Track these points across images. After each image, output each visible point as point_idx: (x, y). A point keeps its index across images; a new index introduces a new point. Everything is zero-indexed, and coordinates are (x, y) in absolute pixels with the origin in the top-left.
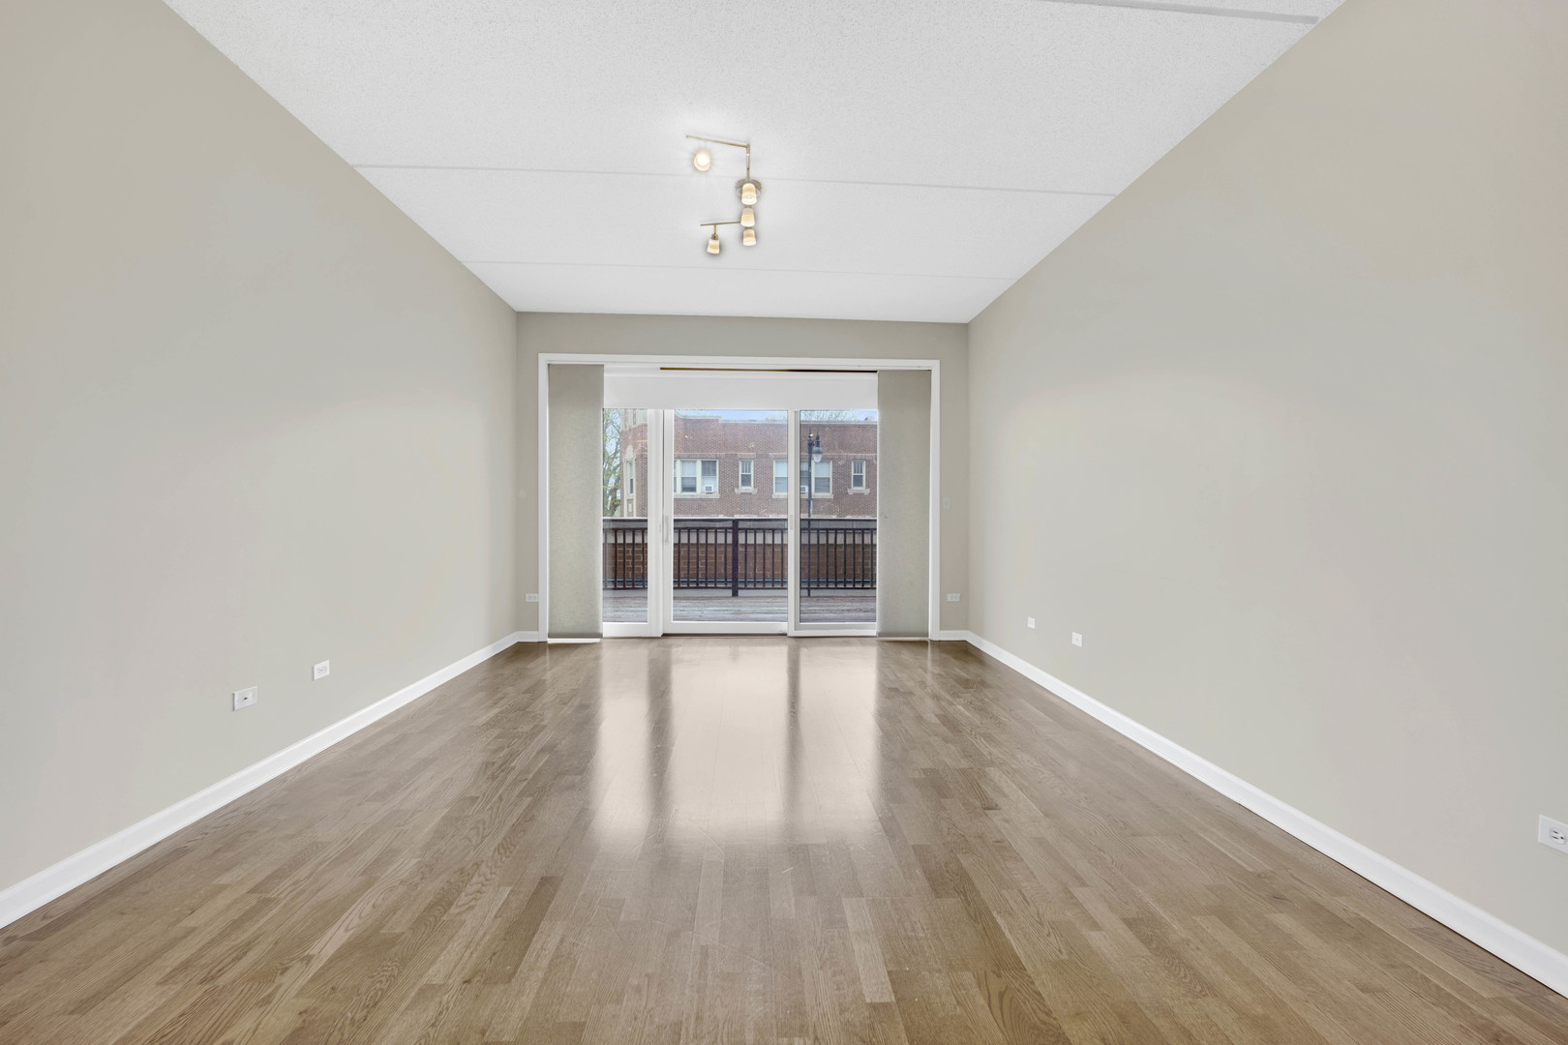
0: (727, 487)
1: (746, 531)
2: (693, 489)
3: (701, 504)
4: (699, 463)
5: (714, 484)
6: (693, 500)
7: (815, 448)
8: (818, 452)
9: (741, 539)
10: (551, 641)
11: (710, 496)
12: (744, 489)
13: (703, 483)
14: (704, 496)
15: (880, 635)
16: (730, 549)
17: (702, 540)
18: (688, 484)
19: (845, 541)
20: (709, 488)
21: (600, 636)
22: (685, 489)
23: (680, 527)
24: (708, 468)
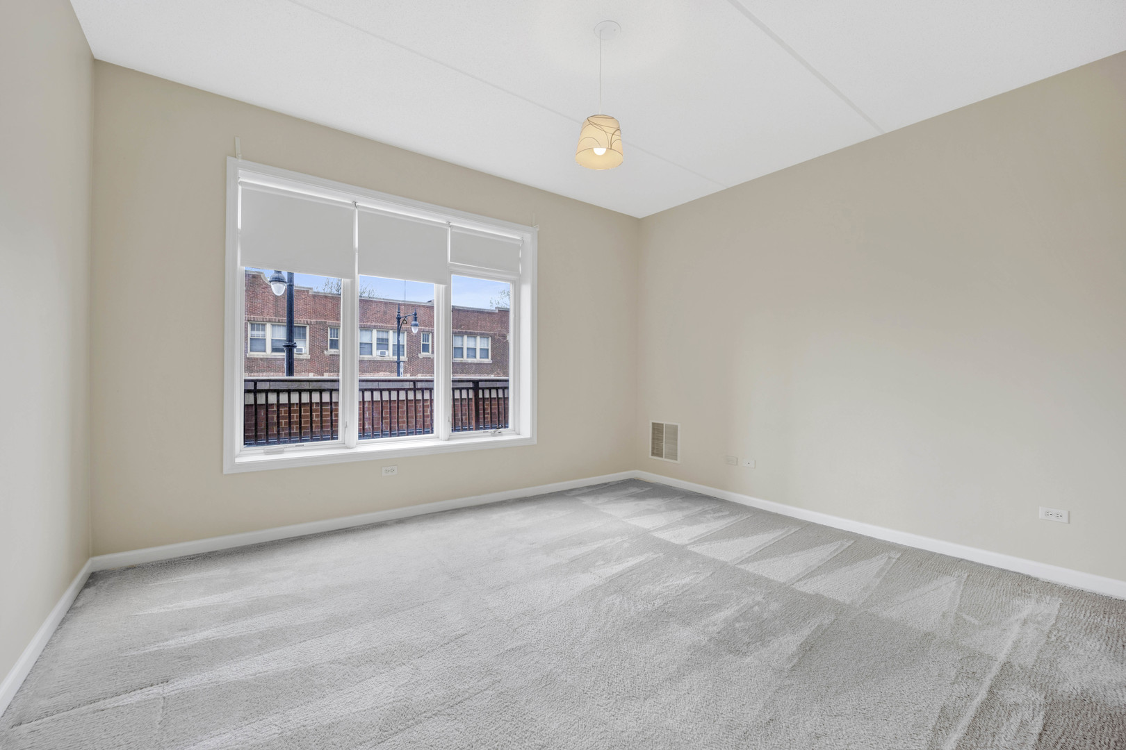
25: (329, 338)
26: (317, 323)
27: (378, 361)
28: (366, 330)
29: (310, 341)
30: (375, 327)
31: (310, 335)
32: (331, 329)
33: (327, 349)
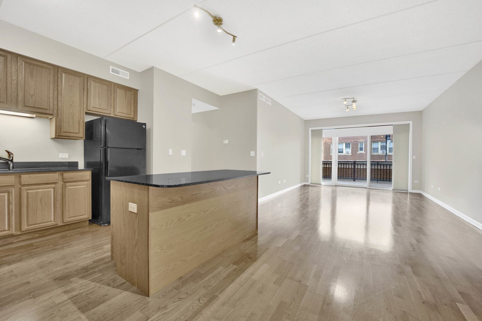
0: (354, 151)
1: (358, 164)
2: (342, 152)
3: (345, 157)
4: (344, 144)
5: (349, 150)
6: (342, 155)
7: (388, 138)
8: (389, 139)
9: (356, 167)
10: (311, 185)
11: (348, 154)
12: (360, 152)
13: (345, 150)
14: (346, 154)
15: (393, 190)
16: (353, 170)
17: (345, 167)
18: (340, 151)
19: (390, 168)
20: (348, 152)
21: (321, 184)
22: (339, 152)
23: (340, 163)
24: (347, 146)
25: (359, 147)
26: (354, 141)
27: (380, 155)
28: (375, 143)
29: (351, 149)
30: (379, 141)
31: (352, 146)
32: (360, 143)
33: (358, 151)
